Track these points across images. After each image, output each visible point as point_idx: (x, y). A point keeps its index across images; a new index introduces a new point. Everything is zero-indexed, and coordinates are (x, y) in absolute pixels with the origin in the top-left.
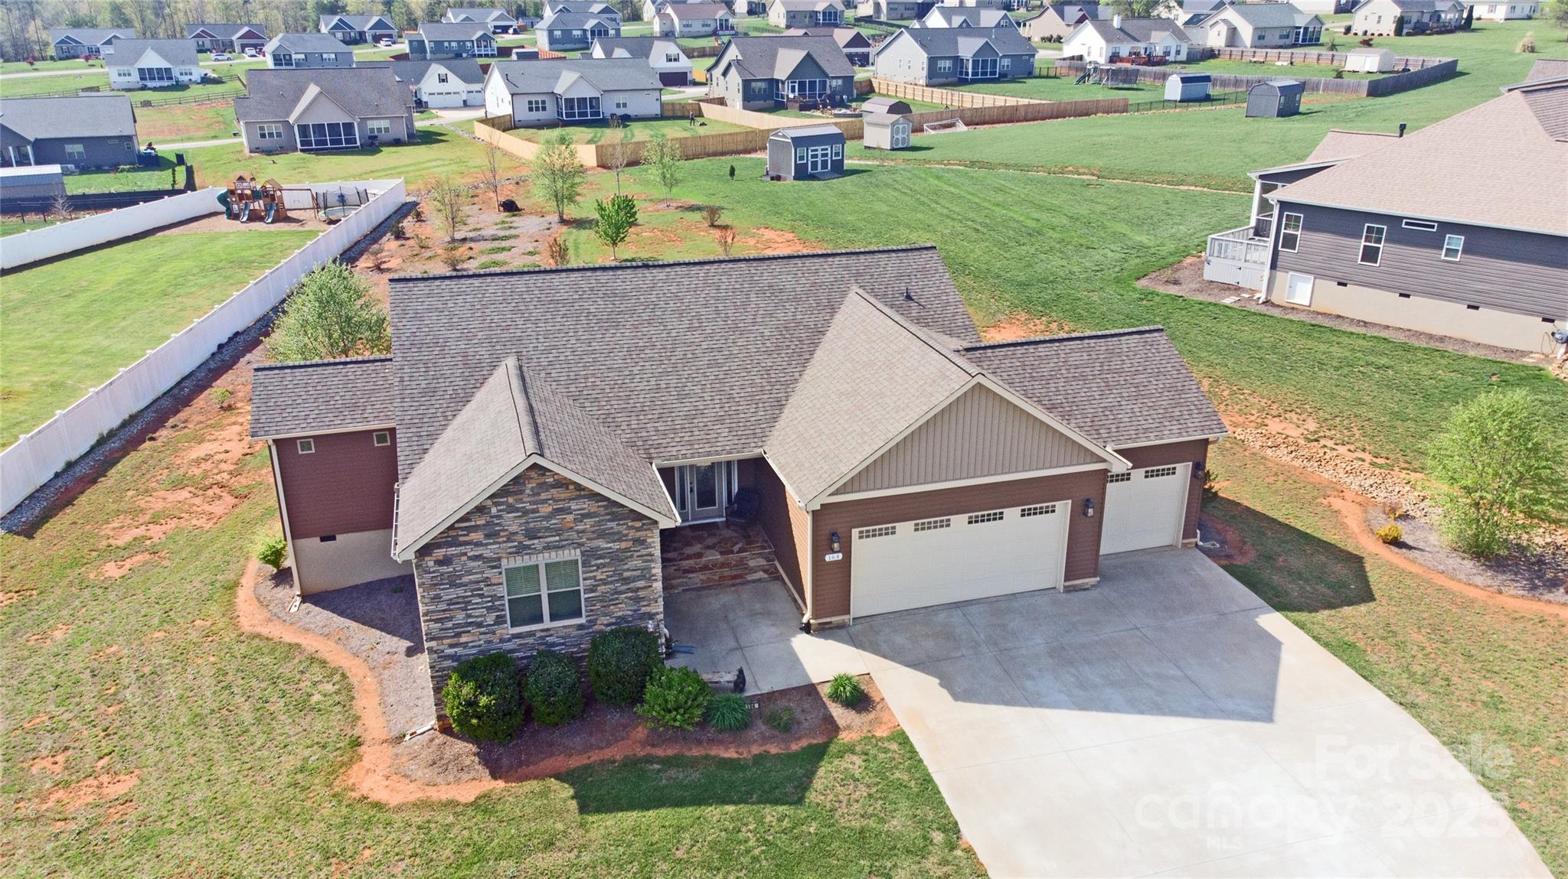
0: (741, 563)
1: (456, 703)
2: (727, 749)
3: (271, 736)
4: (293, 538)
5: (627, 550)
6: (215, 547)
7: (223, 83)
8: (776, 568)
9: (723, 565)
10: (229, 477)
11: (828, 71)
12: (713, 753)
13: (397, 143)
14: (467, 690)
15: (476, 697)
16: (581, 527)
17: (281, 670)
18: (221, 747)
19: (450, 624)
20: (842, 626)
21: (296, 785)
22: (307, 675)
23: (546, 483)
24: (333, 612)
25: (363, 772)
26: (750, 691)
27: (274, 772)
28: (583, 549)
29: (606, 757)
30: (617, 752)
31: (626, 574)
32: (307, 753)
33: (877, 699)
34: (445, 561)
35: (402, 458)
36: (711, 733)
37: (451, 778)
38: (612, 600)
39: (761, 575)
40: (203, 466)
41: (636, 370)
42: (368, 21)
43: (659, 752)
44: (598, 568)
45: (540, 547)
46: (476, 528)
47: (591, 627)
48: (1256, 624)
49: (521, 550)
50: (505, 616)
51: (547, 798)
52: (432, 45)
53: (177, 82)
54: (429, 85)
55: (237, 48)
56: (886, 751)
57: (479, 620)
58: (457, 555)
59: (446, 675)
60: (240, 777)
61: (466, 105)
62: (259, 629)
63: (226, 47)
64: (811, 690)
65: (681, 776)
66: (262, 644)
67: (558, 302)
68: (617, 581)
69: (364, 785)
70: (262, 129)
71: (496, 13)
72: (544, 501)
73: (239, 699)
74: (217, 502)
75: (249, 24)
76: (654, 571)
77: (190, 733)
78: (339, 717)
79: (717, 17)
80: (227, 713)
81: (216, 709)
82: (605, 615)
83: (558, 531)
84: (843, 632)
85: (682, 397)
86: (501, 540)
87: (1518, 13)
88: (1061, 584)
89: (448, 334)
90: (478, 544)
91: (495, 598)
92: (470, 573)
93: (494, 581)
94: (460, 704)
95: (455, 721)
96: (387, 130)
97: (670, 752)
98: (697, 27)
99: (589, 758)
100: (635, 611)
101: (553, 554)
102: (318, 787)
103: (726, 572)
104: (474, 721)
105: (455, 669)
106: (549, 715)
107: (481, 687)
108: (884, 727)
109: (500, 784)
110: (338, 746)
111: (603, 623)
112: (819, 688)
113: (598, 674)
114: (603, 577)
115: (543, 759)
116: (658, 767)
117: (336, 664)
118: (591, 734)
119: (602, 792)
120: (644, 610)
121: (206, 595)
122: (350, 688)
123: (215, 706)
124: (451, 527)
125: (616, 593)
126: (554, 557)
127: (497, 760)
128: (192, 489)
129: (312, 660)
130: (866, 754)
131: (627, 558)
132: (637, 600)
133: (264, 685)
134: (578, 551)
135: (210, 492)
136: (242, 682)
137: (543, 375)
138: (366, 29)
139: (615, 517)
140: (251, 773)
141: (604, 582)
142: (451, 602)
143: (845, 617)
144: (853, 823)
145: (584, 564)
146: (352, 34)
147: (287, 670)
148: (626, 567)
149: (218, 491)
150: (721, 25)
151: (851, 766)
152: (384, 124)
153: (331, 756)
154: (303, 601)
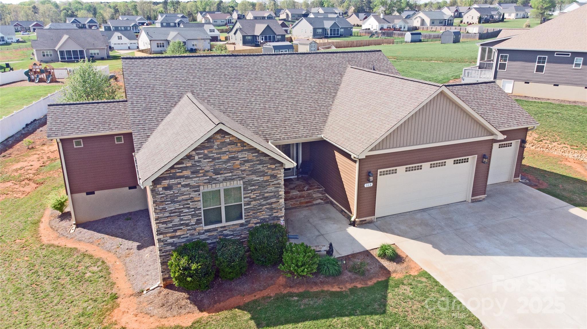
0: (309, 195)
1: (177, 269)
2: (333, 287)
3: (63, 297)
4: (71, 193)
5: (267, 181)
6: (26, 206)
7: (25, 42)
8: (327, 197)
9: (300, 197)
10: (33, 176)
11: (276, 32)
12: (326, 289)
13: (103, 59)
14: (183, 261)
15: (189, 265)
16: (243, 168)
17: (66, 262)
18: (33, 305)
19: (170, 225)
20: (371, 222)
21: (80, 324)
22: (82, 263)
23: (225, 142)
24: (94, 231)
25: (121, 313)
26: (336, 255)
27: (66, 317)
28: (244, 180)
29: (265, 295)
30: (271, 292)
31: (266, 195)
32: (85, 305)
33: (404, 256)
34: (168, 188)
35: (136, 140)
36: (321, 278)
37: (175, 313)
38: (259, 209)
39: (319, 201)
40: (19, 172)
41: (253, 100)
42: (87, 20)
43: (295, 290)
44: (252, 191)
45: (221, 179)
46: (186, 168)
47: (247, 225)
48: (570, 213)
49: (211, 181)
50: (201, 219)
51: (236, 320)
52: (114, 28)
53: (6, 42)
54: (114, 40)
55: (32, 30)
56: (421, 282)
57: (187, 222)
58: (175, 184)
59: (169, 255)
60: (45, 321)
61: (129, 48)
62: (52, 242)
63: (28, 30)
64: (367, 253)
65: (311, 302)
66: (54, 249)
67: (209, 69)
68: (261, 199)
69: (122, 320)
70: (43, 52)
71: (139, 18)
72: (224, 153)
73: (42, 278)
74: (27, 187)
75: (37, 21)
76: (280, 193)
77: (14, 298)
78: (103, 284)
79: (227, 18)
80: (36, 286)
81: (29, 285)
82: (255, 218)
83: (231, 170)
84: (372, 225)
85: (277, 112)
86: (200, 175)
87: (519, 16)
88: (469, 198)
89: (155, 83)
90: (187, 178)
91: (196, 209)
92: (182, 194)
93: (196, 199)
94: (180, 269)
95: (176, 280)
96: (98, 54)
97: (301, 290)
98: (219, 22)
99: (255, 296)
100: (270, 215)
101: (228, 183)
102: (94, 324)
103: (303, 200)
104: (189, 279)
105: (175, 251)
106: (230, 273)
107: (192, 259)
108: (414, 270)
109: (205, 314)
110: (104, 299)
111: (254, 223)
112: (371, 252)
113: (256, 249)
114: (254, 196)
115: (228, 299)
116: (296, 298)
117: (98, 257)
118: (253, 283)
119: (268, 315)
120: (275, 214)
121: (22, 227)
122: (107, 268)
123: (28, 283)
124: (172, 168)
125: (261, 205)
126: (229, 185)
127: (201, 301)
128: (14, 182)
129: (84, 255)
130: (411, 285)
131: (267, 185)
132: (272, 209)
133: (57, 270)
134: (241, 182)
135: (23, 183)
136: (44, 269)
137: (206, 101)
138: (86, 23)
139: (261, 163)
140: (52, 319)
141: (255, 199)
142: (171, 212)
143: (372, 217)
144: (419, 323)
145: (244, 189)
146: (80, 25)
147: (70, 261)
148: (266, 191)
149: (27, 182)
150: (228, 22)
151: (405, 292)
152: (96, 51)
153: (100, 306)
154: (77, 227)
